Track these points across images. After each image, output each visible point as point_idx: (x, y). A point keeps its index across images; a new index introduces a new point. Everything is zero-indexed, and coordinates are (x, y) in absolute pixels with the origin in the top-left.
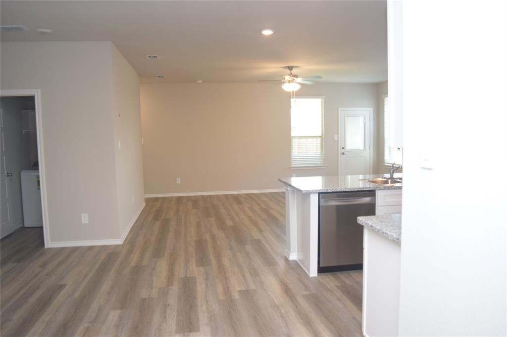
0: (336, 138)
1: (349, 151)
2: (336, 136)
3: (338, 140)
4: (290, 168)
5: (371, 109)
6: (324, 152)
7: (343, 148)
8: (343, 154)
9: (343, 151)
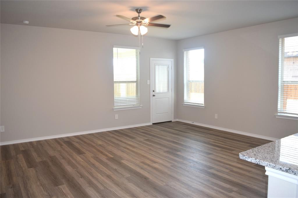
0: (149, 83)
1: (158, 93)
2: (148, 81)
3: (150, 84)
4: (113, 109)
5: (173, 60)
6: (139, 94)
7: (154, 91)
8: (154, 96)
9: (153, 93)
